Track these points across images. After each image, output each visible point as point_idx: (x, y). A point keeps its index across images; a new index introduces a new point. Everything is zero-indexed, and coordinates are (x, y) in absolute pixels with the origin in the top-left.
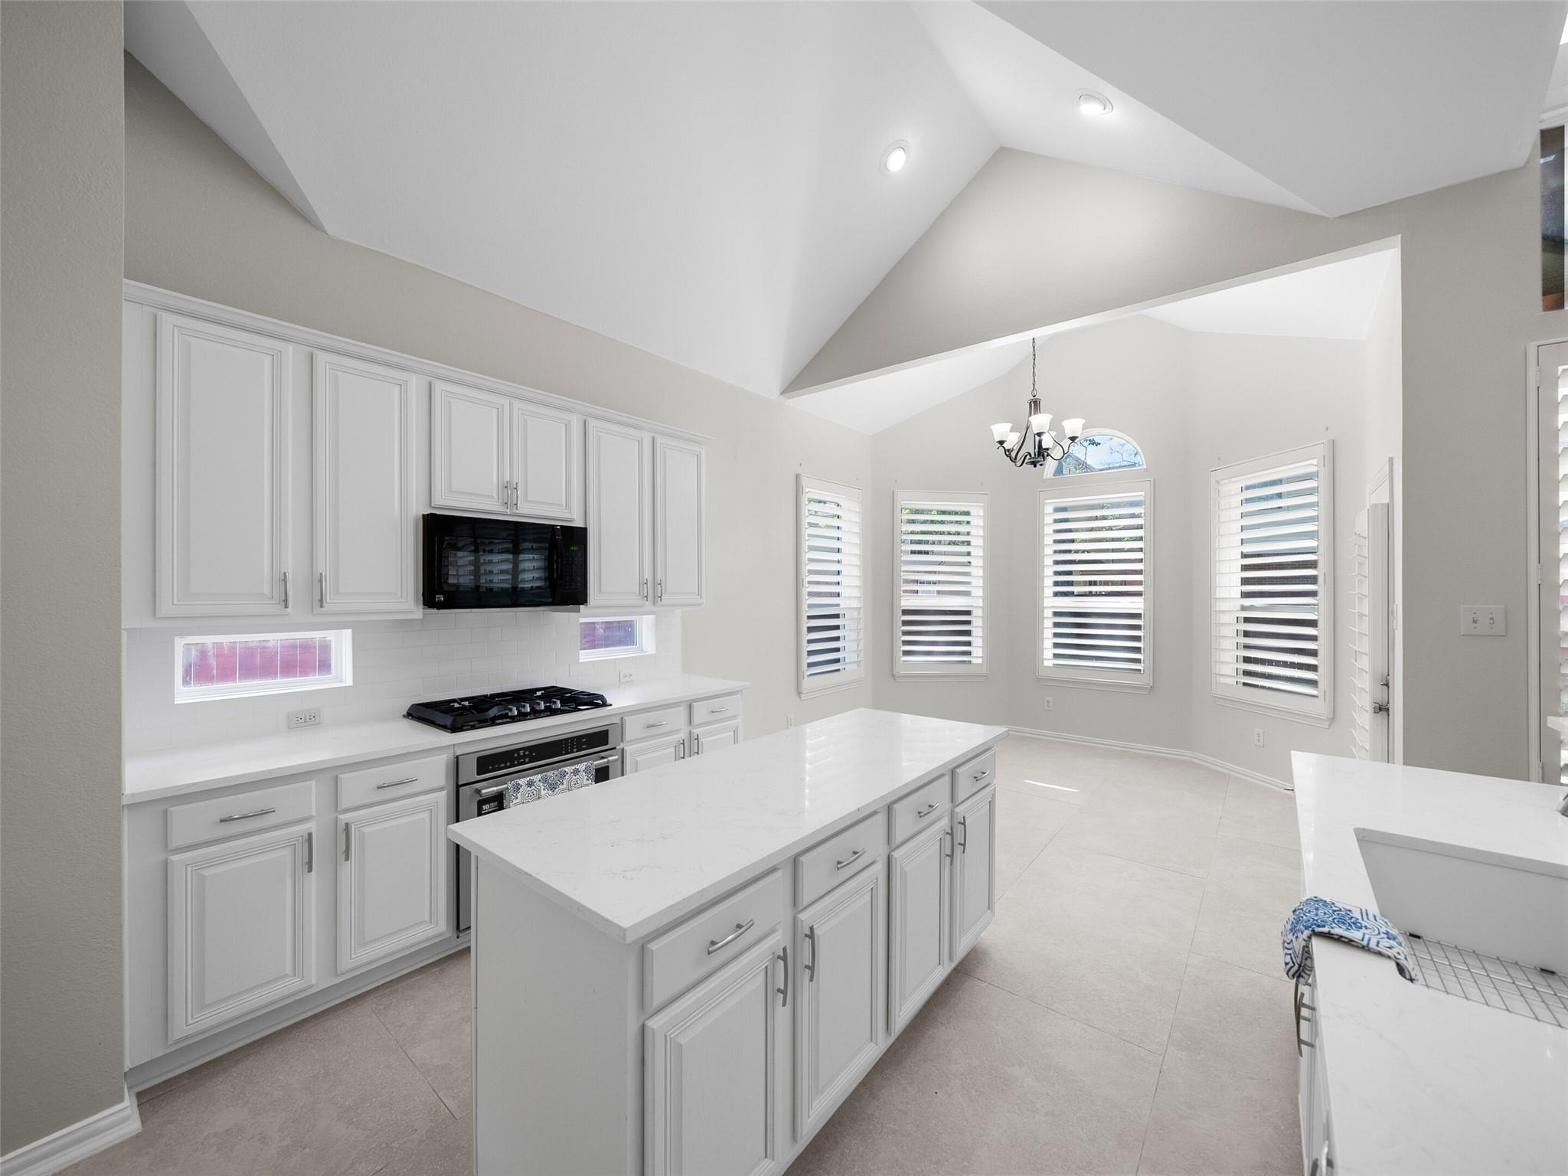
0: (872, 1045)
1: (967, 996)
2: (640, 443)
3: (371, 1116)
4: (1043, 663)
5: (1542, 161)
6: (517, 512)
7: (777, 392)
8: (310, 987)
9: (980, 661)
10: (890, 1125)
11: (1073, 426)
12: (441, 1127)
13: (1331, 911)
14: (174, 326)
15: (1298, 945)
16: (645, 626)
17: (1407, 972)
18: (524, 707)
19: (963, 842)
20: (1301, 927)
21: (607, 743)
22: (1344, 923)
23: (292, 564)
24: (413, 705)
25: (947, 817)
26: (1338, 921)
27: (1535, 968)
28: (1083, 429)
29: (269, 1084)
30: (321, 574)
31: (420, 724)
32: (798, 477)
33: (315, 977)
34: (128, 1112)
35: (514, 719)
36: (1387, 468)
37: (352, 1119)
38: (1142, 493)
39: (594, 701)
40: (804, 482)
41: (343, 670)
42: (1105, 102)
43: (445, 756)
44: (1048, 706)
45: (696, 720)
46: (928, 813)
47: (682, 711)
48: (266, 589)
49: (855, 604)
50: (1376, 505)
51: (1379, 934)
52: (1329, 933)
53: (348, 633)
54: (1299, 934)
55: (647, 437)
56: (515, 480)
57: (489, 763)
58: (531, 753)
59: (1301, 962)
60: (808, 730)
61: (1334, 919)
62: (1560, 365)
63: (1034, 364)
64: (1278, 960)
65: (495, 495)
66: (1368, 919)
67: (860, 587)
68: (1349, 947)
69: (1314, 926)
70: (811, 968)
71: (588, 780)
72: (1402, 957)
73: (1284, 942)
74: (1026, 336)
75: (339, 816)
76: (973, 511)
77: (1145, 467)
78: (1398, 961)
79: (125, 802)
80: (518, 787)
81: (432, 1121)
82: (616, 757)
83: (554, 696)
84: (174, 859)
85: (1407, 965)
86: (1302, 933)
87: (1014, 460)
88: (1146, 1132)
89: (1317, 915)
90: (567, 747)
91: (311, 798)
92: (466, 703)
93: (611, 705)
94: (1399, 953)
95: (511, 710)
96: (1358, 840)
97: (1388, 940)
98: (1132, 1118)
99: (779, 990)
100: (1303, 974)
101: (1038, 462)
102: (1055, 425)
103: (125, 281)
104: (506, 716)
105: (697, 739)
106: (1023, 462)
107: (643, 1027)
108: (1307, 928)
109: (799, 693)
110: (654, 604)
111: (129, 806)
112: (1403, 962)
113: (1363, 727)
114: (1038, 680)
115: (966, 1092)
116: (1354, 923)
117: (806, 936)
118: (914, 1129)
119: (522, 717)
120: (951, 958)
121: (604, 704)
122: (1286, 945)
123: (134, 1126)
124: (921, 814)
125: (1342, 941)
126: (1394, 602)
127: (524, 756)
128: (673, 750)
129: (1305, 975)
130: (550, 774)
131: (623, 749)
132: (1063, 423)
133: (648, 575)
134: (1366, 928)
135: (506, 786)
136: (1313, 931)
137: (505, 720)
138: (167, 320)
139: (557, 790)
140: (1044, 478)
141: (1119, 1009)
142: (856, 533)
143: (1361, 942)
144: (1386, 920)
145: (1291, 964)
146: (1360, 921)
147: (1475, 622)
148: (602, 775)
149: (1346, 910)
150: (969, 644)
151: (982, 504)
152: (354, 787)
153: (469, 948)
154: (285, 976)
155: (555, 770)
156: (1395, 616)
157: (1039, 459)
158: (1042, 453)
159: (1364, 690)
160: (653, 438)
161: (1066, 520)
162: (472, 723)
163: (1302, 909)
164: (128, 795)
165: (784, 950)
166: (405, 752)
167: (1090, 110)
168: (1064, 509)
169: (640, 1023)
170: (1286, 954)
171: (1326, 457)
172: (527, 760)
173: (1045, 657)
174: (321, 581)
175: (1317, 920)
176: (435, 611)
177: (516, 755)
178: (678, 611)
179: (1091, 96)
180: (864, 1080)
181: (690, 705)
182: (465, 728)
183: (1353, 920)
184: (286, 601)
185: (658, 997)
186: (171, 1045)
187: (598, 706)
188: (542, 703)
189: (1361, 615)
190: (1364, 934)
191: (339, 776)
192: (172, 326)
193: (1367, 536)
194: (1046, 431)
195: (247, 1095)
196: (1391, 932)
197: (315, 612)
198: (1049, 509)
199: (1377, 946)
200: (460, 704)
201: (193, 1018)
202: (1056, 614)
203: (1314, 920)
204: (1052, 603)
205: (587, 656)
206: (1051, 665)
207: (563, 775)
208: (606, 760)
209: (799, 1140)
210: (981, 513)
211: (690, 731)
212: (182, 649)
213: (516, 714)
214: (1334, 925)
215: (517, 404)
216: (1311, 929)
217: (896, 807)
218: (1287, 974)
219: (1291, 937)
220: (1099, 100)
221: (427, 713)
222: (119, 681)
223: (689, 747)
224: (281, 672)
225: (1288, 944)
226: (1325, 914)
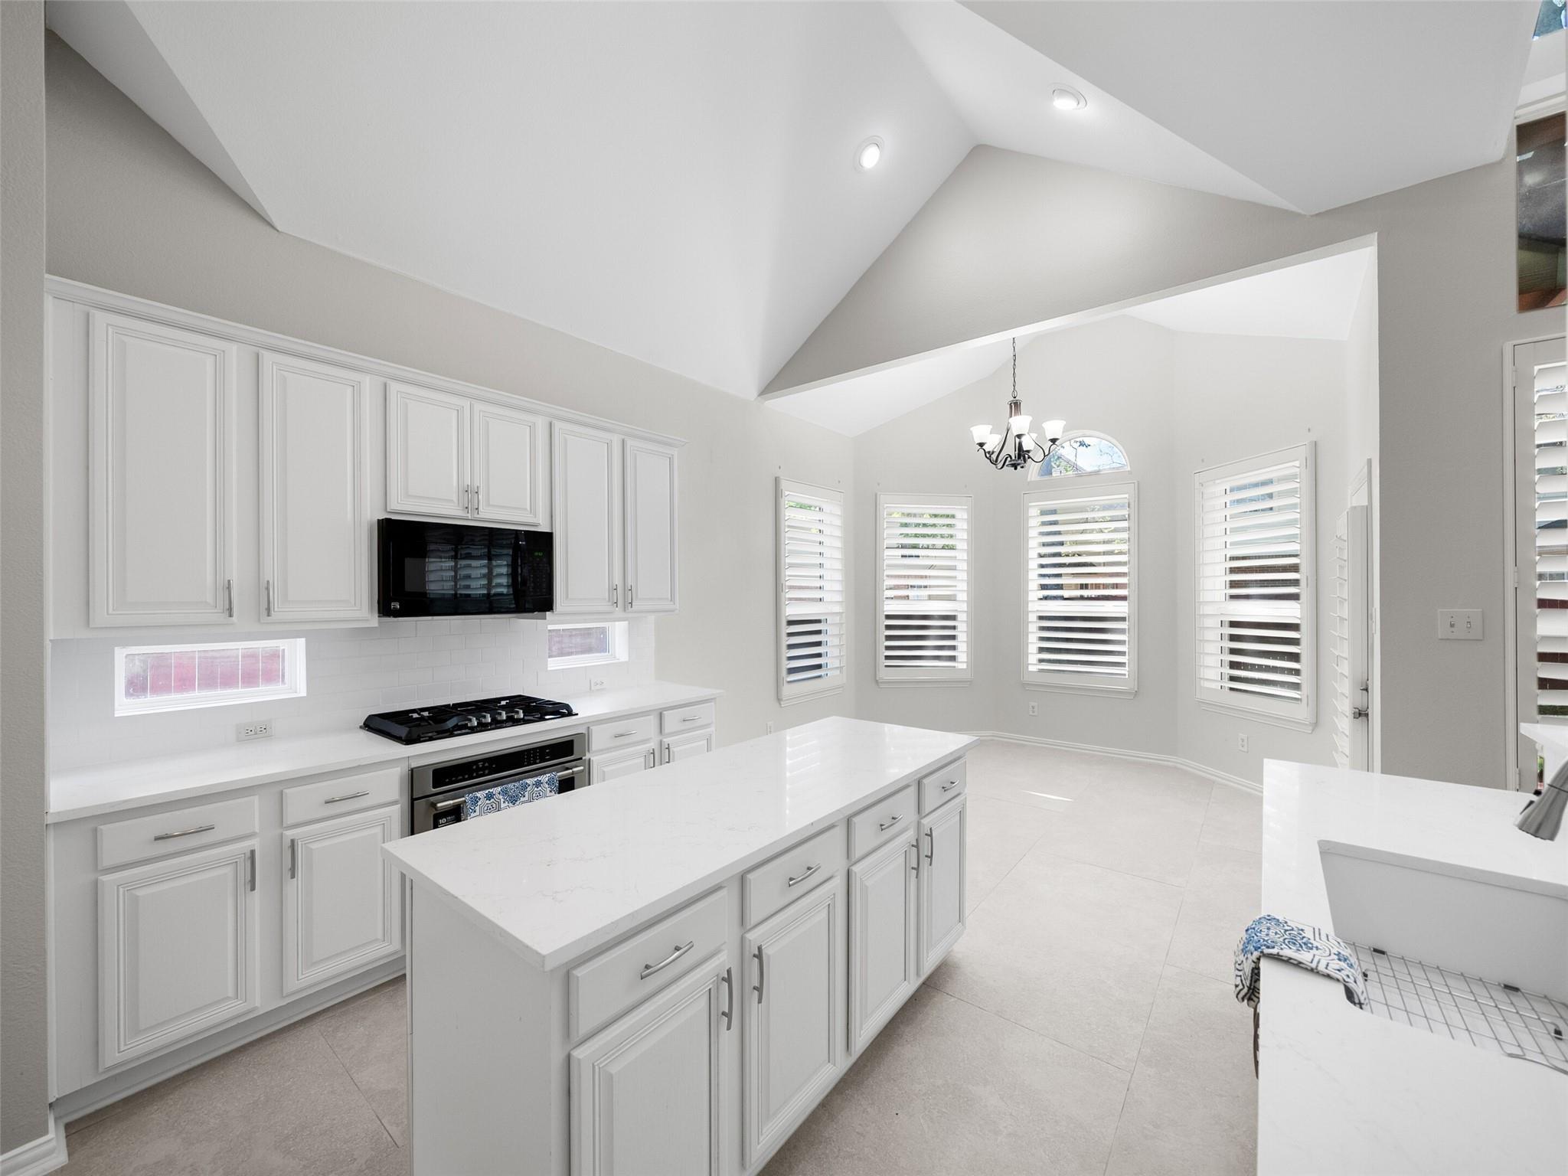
0: (830, 1066)
1: (935, 1012)
2: (609, 445)
3: (309, 1145)
4: (1027, 667)
5: (1518, 159)
6: (478, 516)
7: (755, 394)
8: (255, 1009)
9: (964, 666)
10: (848, 1149)
11: (1054, 428)
12: (382, 1156)
13: (1282, 931)
14: (108, 325)
15: (1248, 967)
16: (618, 631)
17: (1355, 996)
18: (485, 717)
19: (930, 854)
20: (1252, 947)
21: (572, 754)
22: (1294, 944)
23: (237, 572)
24: (370, 716)
25: (912, 830)
26: (1289, 942)
27: (1499, 985)
28: (1063, 432)
29: (206, 1112)
30: (268, 582)
31: (377, 736)
32: (777, 480)
33: (260, 999)
34: (53, 1144)
35: (473, 730)
36: (1365, 470)
37: (290, 1148)
38: (1127, 496)
39: (561, 710)
40: (784, 484)
41: (296, 680)
42: (1078, 96)
43: (399, 769)
44: (1033, 712)
45: (667, 729)
46: (892, 825)
47: (653, 720)
48: (210, 599)
49: (837, 609)
50: (1355, 507)
51: (1330, 955)
52: (1278, 954)
53: (301, 642)
54: (1249, 955)
55: (616, 440)
56: (477, 484)
57: (447, 775)
58: (490, 765)
59: (1251, 984)
60: (788, 738)
61: (1285, 939)
62: (1536, 365)
63: (1014, 364)
64: (1229, 981)
65: (455, 499)
66: (1320, 939)
67: (842, 591)
68: (1300, 970)
69: (1263, 947)
70: (759, 989)
71: (551, 791)
72: (1351, 980)
73: (1236, 962)
74: (1007, 335)
75: (284, 832)
76: (958, 515)
77: (1129, 469)
78: (1347, 984)
79: (49, 820)
80: (476, 800)
81: (372, 1149)
82: (582, 768)
83: (516, 706)
84: (104, 880)
85: (1355, 989)
86: (1252, 954)
87: (995, 463)
88: (1110, 1153)
89: (1267, 935)
90: (529, 757)
91: (254, 813)
92: (426, 714)
93: (577, 714)
94: (1348, 976)
95: (470, 720)
96: (1320, 852)
97: (1339, 962)
98: (1097, 1139)
99: (724, 1014)
100: (1253, 997)
101: (1019, 464)
102: (1035, 427)
103: (47, 276)
104: (465, 727)
105: (668, 748)
106: (1004, 465)
107: (569, 1057)
108: (1256, 949)
109: (779, 700)
110: (625, 611)
111: (56, 824)
112: (1352, 985)
113: (1343, 732)
114: (1024, 685)
115: (927, 1113)
116: (1305, 944)
117: (755, 956)
118: (872, 1152)
119: (483, 727)
120: (918, 974)
121: (570, 714)
122: (1237, 966)
123: (60, 1158)
124: (883, 827)
125: (1292, 963)
126: (1373, 606)
127: (484, 769)
128: (643, 760)
129: (1255, 999)
130: (510, 786)
131: (590, 759)
132: (1043, 425)
133: (617, 580)
134: (1317, 948)
135: (464, 799)
136: (1262, 952)
137: (464, 731)
138: (100, 318)
139: (518, 803)
140: (1029, 480)
141: (1089, 1024)
142: (838, 537)
143: (1310, 964)
144: (1339, 940)
145: (1241, 987)
146: (1312, 941)
147: (1452, 626)
148: (566, 785)
149: (1299, 930)
150: (953, 648)
151: (966, 507)
152: (301, 803)
153: (404, 975)
154: (228, 998)
155: (515, 782)
156: (1374, 620)
157: (1019, 462)
158: (1022, 454)
159: (1343, 695)
160: (623, 440)
161: (1055, 523)
162: (430, 734)
163: (1254, 929)
164: (52, 813)
165: (729, 971)
166: (356, 765)
167: (1064, 105)
168: (1054, 512)
169: (566, 1053)
170: (1237, 976)
171: (1308, 459)
172: (487, 772)
173: (1029, 662)
174: (268, 589)
175: (1267, 941)
176: (392, 619)
177: (474, 767)
178: (652, 618)
179: (1065, 91)
180: (823, 1100)
181: (661, 714)
182: (422, 739)
183: (1305, 940)
184: (230, 609)
185: (584, 1025)
186: (104, 1072)
187: (563, 715)
188: (504, 713)
189: (1342, 619)
190: (1314, 955)
191: (285, 791)
192: (105, 325)
193: (1346, 539)
194: (1026, 433)
195: (182, 1124)
196: (1342, 952)
197: (262, 621)
198: (1034, 512)
199: (1326, 968)
200: (419, 714)
201: (125, 1045)
202: (1041, 618)
203: (1264, 940)
204: (1036, 606)
205: (555, 664)
206: (1035, 670)
207: (525, 787)
208: (571, 771)
209: (747, 1167)
210: (965, 517)
211: (661, 741)
212: (124, 660)
213: (476, 724)
214: (1284, 946)
215: (478, 407)
216: (1260, 950)
217: (855, 820)
218: (1237, 997)
219: (1242, 957)
220: (1072, 94)
221: (383, 724)
222: (42, 695)
223: (661, 756)
224: (243, 683)
225: (1239, 965)
226: (1276, 933)
